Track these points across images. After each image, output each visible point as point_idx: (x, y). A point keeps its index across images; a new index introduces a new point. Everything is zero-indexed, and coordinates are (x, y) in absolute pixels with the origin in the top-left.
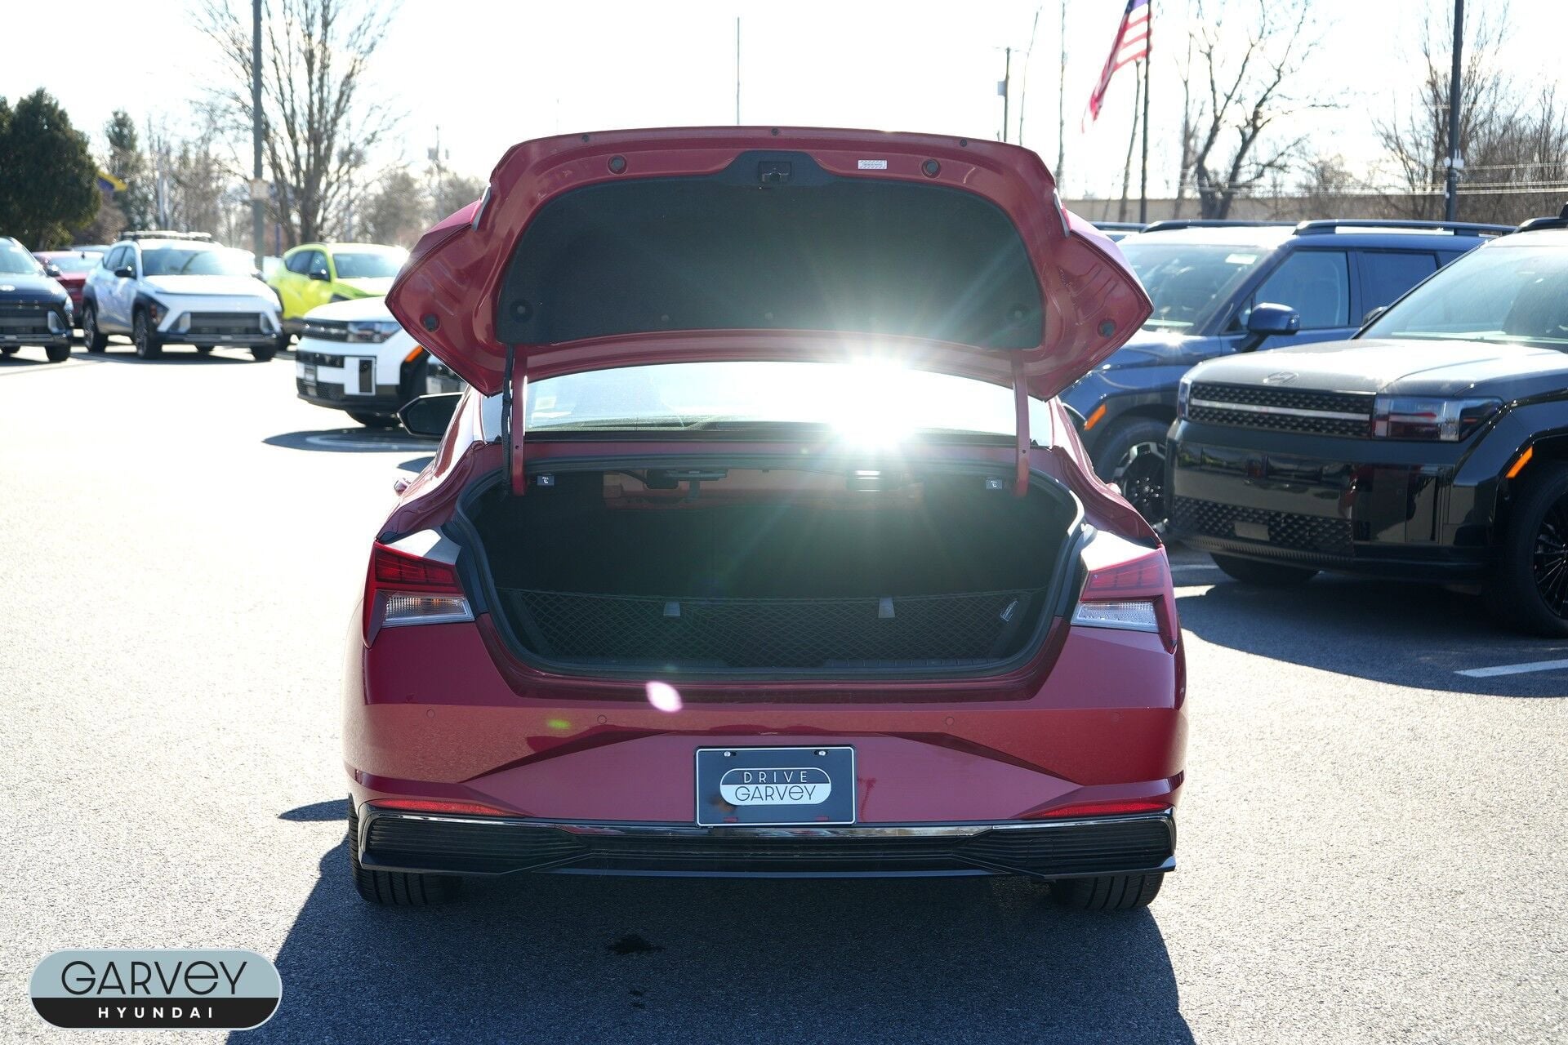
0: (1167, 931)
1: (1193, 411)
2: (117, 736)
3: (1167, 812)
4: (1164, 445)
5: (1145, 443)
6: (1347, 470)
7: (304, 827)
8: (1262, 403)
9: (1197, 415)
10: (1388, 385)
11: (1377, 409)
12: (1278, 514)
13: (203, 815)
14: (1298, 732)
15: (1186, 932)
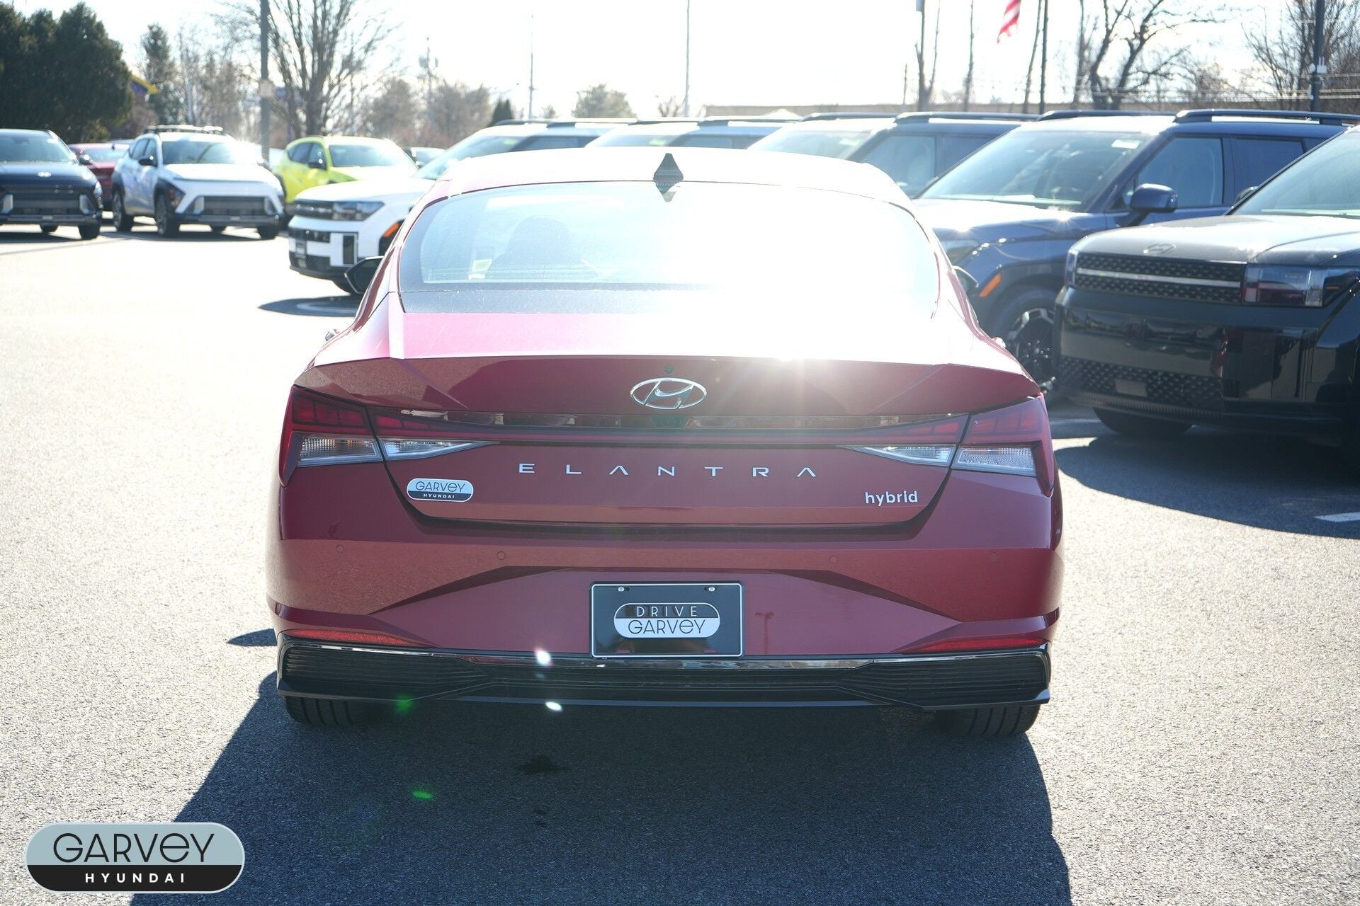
0: (1043, 757)
1: (1080, 279)
2: (91, 566)
3: (1042, 647)
4: (1053, 310)
5: (1036, 310)
6: (1219, 335)
7: (250, 652)
8: (1142, 272)
9: (1083, 283)
10: (1257, 256)
11: (1247, 278)
12: (1155, 373)
13: (158, 640)
14: (1170, 571)
15: (1060, 758)
